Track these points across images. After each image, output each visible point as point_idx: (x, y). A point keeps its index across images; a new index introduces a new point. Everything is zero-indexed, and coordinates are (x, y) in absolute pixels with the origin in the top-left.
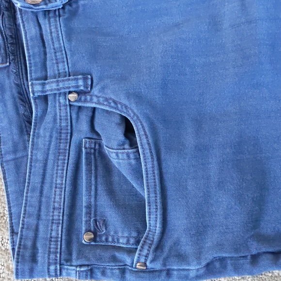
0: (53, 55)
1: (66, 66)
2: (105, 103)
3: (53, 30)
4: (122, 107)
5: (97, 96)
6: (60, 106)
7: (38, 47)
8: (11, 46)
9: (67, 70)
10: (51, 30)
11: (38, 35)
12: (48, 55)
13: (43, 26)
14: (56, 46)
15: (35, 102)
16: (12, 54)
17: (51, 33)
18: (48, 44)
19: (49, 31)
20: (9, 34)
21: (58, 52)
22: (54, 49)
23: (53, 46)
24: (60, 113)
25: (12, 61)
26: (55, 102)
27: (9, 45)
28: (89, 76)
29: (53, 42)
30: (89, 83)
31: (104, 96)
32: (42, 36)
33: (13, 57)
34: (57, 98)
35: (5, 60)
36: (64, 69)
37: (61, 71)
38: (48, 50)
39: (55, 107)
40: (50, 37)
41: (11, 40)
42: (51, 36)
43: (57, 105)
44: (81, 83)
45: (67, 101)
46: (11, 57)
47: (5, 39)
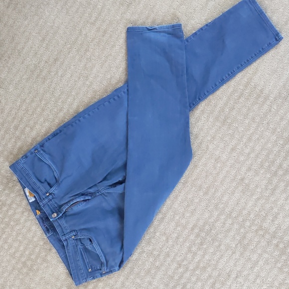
9: (69, 231)
18: (62, 226)
22: (64, 227)
32: (59, 224)
35: (51, 232)
44: (74, 233)
45: (72, 239)
47: (49, 226)
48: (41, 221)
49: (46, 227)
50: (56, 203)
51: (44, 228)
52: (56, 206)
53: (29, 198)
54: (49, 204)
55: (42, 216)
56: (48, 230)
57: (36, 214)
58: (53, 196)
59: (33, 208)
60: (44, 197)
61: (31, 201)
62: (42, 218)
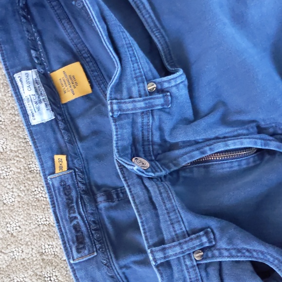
0: (166, 216)
1: (183, 226)
2: (239, 255)
3: (162, 191)
4: (257, 254)
5: (226, 249)
6: (187, 269)
7: (150, 210)
8: (96, 233)
9: (184, 229)
10: (159, 191)
11: (147, 198)
12: (161, 217)
13: (150, 189)
14: (168, 206)
15: (159, 270)
16: (98, 241)
17: (161, 193)
18: (160, 206)
19: (158, 192)
20: (92, 220)
21: (171, 212)
22: (167, 209)
23: (165, 206)
24: (190, 275)
25: (99, 250)
26: (181, 265)
27: (93, 232)
28: (209, 229)
29: (164, 203)
30: (212, 236)
31: (235, 247)
32: (150, 198)
33: (100, 245)
34: (182, 261)
35: (91, 249)
36: (181, 229)
37: (178, 232)
38: (160, 212)
39: (182, 271)
40: (160, 198)
41: (95, 226)
42: (161, 196)
43: (184, 268)
44: (204, 239)
45: (194, 261)
46: (98, 246)
47: (88, 225)
48: (61, 199)
49: (76, 228)
50: (161, 129)
51: (68, 227)
52: (156, 138)
53: (29, 107)
54: (139, 120)
55: (70, 182)
56: (80, 242)
57: (48, 170)
58: (166, 103)
59: (43, 146)
60: (135, 90)
61: (35, 120)
62: (66, 189)
